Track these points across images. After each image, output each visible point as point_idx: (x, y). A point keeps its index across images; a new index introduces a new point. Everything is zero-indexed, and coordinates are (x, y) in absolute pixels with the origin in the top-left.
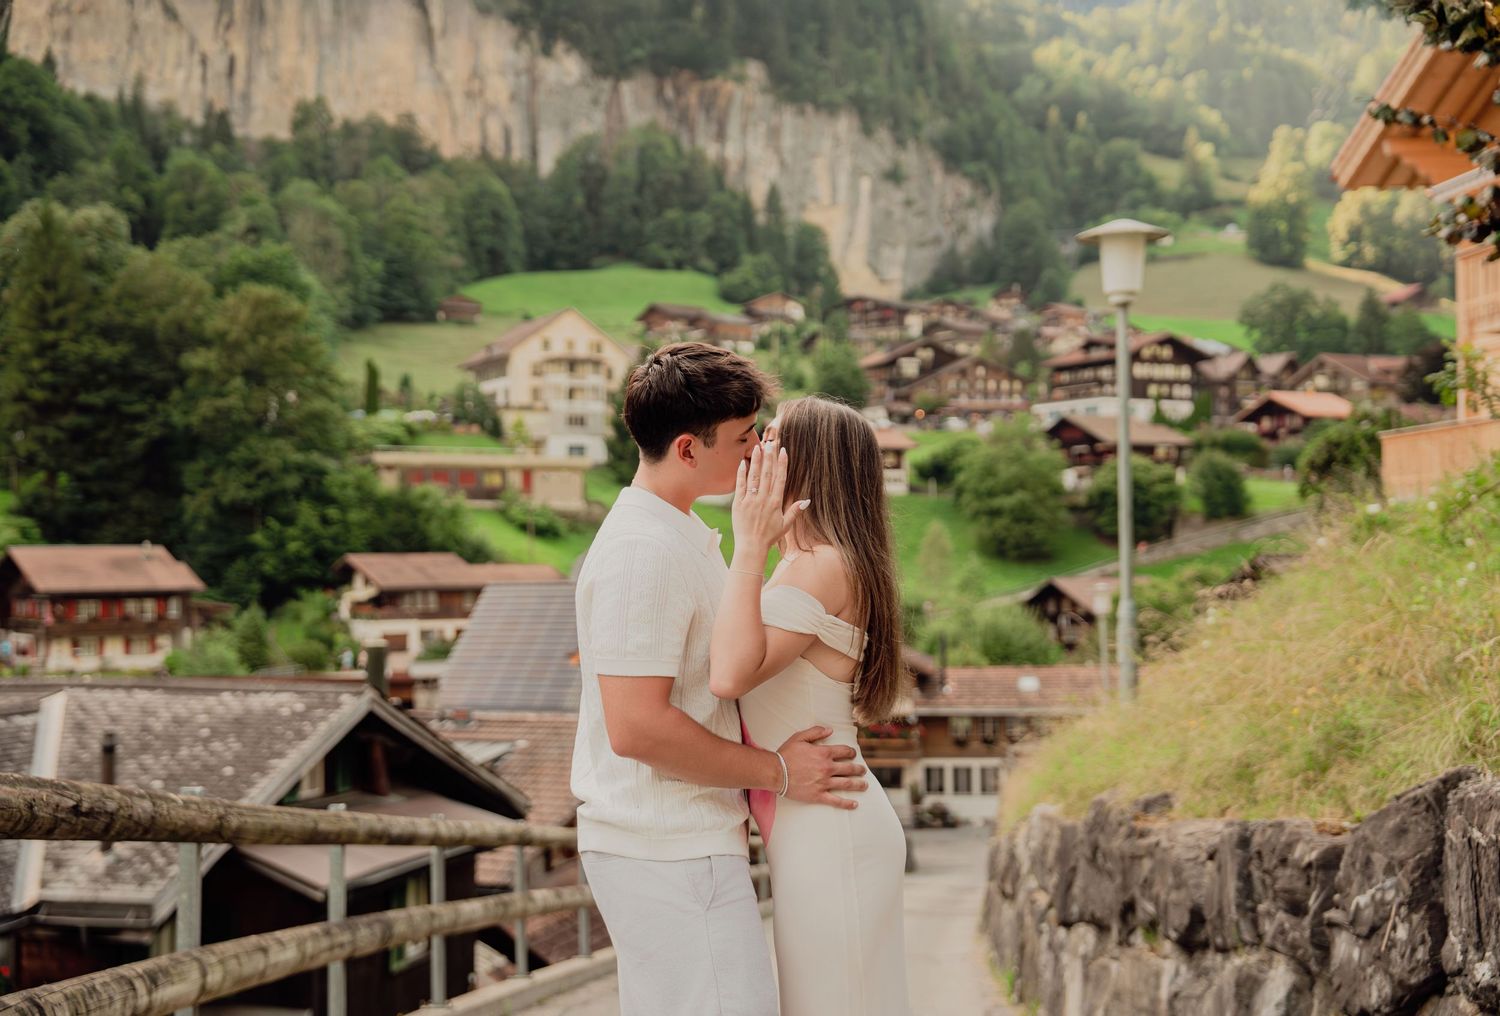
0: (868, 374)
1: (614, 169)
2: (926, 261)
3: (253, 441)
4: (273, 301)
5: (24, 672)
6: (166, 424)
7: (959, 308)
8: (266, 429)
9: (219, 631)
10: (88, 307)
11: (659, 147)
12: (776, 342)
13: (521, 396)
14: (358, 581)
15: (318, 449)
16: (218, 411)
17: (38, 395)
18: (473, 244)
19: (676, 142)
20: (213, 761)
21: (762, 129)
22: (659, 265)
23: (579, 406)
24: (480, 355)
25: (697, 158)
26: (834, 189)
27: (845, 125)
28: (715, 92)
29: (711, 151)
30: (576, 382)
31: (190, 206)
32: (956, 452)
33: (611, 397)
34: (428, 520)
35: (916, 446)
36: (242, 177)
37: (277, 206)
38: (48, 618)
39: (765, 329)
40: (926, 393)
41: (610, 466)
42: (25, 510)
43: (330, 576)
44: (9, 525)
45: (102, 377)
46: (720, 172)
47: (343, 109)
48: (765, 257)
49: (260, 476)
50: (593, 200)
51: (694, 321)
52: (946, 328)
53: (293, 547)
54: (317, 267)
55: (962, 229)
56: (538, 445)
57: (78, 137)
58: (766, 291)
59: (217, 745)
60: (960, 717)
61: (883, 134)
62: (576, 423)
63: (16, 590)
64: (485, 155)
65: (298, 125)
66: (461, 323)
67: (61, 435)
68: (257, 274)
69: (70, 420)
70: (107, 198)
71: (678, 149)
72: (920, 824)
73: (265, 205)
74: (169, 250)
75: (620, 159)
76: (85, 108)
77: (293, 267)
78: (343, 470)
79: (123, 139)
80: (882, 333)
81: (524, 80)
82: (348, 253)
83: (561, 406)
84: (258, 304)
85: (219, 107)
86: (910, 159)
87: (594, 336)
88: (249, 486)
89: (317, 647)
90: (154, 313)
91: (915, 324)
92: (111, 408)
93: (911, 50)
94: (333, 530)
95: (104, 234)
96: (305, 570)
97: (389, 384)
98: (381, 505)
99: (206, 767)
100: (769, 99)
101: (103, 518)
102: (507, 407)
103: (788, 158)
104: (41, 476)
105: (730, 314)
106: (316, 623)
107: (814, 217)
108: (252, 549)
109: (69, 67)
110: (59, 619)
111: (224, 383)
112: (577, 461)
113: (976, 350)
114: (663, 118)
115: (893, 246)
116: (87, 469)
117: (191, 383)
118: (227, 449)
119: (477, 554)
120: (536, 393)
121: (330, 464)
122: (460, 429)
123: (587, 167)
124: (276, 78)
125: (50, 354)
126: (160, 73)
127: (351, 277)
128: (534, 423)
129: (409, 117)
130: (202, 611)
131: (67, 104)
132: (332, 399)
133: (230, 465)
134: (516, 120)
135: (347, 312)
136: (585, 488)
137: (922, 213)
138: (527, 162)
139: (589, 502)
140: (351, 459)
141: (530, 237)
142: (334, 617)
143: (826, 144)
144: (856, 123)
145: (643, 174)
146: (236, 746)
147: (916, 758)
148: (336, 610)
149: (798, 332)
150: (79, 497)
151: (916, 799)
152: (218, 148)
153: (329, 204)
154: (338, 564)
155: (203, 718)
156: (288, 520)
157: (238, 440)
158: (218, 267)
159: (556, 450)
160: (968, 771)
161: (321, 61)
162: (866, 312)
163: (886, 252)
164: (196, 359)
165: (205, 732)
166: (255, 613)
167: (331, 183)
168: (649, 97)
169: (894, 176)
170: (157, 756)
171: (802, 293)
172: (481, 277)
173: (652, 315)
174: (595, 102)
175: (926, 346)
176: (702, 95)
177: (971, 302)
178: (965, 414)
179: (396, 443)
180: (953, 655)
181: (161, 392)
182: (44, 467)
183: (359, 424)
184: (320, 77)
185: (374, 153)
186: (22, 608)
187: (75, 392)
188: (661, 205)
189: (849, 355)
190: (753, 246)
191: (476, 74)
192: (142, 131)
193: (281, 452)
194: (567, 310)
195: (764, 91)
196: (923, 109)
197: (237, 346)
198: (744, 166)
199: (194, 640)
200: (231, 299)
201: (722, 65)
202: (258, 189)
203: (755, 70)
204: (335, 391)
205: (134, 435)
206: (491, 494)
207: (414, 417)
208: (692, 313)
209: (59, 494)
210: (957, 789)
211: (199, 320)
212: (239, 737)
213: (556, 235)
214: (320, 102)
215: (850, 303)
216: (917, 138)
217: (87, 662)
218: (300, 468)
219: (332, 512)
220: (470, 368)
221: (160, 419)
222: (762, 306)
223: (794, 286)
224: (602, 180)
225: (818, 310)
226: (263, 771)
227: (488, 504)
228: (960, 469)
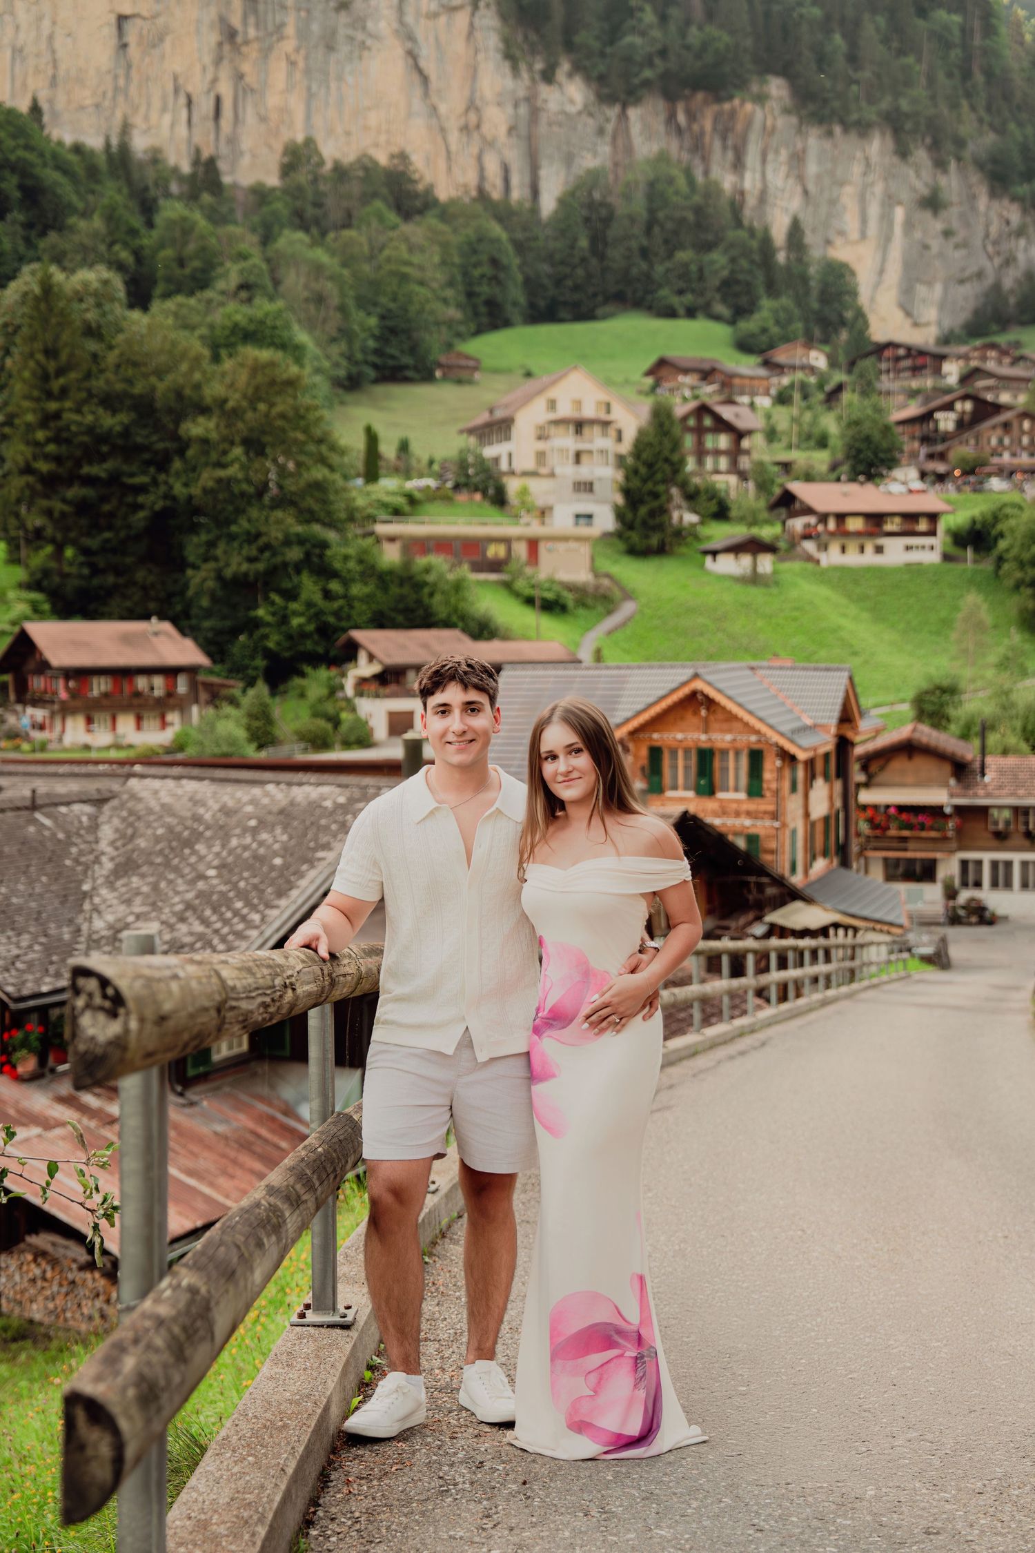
0: (900, 429)
1: (621, 208)
2: (967, 298)
3: (254, 513)
4: (272, 364)
5: (43, 747)
6: (168, 496)
7: (1004, 353)
8: (266, 499)
9: (228, 709)
10: (88, 376)
11: (671, 181)
12: (797, 396)
13: (525, 461)
14: (362, 657)
15: (318, 521)
16: (219, 481)
17: (44, 467)
18: (470, 295)
19: (688, 173)
20: (262, 851)
21: (784, 155)
22: (670, 313)
23: (586, 471)
24: (484, 417)
25: (712, 191)
26: (864, 221)
27: (877, 146)
28: (733, 114)
29: (727, 182)
30: (582, 446)
31: (181, 262)
32: (996, 517)
33: (620, 459)
34: (431, 595)
35: (952, 512)
36: (231, 228)
37: (268, 261)
38: (63, 695)
39: (786, 381)
40: (964, 450)
41: (619, 535)
42: (34, 585)
43: (333, 653)
44: (20, 600)
45: (105, 449)
46: (736, 207)
47: (333, 150)
48: (786, 301)
49: (262, 550)
50: (599, 242)
51: (707, 374)
52: (990, 375)
53: (296, 622)
54: (310, 325)
55: (1009, 261)
56: (544, 513)
57: (66, 190)
58: (787, 339)
59: (264, 836)
60: (1000, 807)
61: (921, 155)
62: (585, 490)
63: (31, 665)
64: (482, 195)
65: (287, 170)
66: (460, 382)
67: (66, 508)
68: (251, 335)
69: (75, 492)
70: (100, 259)
71: (691, 182)
72: (954, 920)
73: (257, 260)
74: (163, 310)
75: (627, 197)
76: (73, 158)
77: (287, 326)
78: (346, 542)
79: (112, 193)
80: (915, 384)
81: (523, 110)
82: (342, 309)
83: (568, 471)
84: (257, 368)
85: (206, 154)
86: (951, 183)
87: (603, 396)
88: (251, 560)
89: (322, 724)
90: (153, 380)
91: (952, 371)
92: (114, 479)
93: (956, 54)
94: (336, 605)
95: (101, 297)
96: (309, 645)
97: (388, 450)
98: (384, 578)
99: (256, 857)
100: (794, 120)
101: (110, 592)
102: (512, 473)
103: (811, 187)
104: (49, 549)
105: (747, 365)
106: (320, 700)
107: (841, 253)
108: (257, 623)
109: (55, 115)
110: (74, 694)
111: (225, 453)
112: (584, 531)
113: (1022, 399)
114: (674, 147)
115: (930, 284)
116: (93, 543)
117: (190, 453)
118: (228, 522)
119: (483, 630)
120: (541, 456)
121: (331, 536)
122: (462, 497)
123: (591, 205)
124: (263, 119)
125: (52, 425)
126: (146, 118)
127: (345, 333)
128: (539, 490)
129: (403, 157)
130: (208, 686)
131: (55, 156)
132: (332, 468)
133: (232, 537)
134: (515, 156)
135: (342, 373)
136: (593, 559)
137: (964, 245)
138: (527, 205)
139: (597, 575)
140: (353, 530)
141: (531, 285)
142: (340, 694)
143: (857, 169)
144: (890, 143)
145: (652, 211)
146: (285, 838)
147: (952, 852)
148: (342, 687)
149: (821, 386)
150: (86, 571)
151: (951, 894)
152: (206, 198)
153: (321, 255)
154: (343, 639)
155: (249, 809)
156: (291, 595)
157: (239, 511)
158: (212, 327)
159: (562, 520)
160: (1008, 864)
161: (310, 96)
162: (898, 359)
163: (921, 290)
164: (197, 428)
165: (253, 823)
166: (262, 688)
167: (324, 234)
168: (659, 125)
169: (932, 203)
170: (210, 847)
171: (826, 341)
172: (478, 332)
173: (662, 368)
174: (601, 132)
175: (965, 397)
176: (716, 120)
177: (1018, 345)
178: (1008, 473)
179: (397, 512)
180: (993, 739)
181: (162, 463)
182: (53, 541)
183: (360, 493)
184: (308, 117)
185: (366, 198)
186: (37, 683)
187: (78, 464)
188: (672, 246)
189: (878, 410)
190: (772, 289)
191: (472, 106)
192: (129, 182)
193: (284, 523)
194: (575, 368)
195: (786, 111)
196: (967, 124)
197: (236, 413)
198: (763, 197)
199: (201, 717)
200: (228, 364)
201: (742, 84)
202: (249, 242)
203: (777, 87)
204: (334, 459)
205: (137, 507)
206: (496, 566)
207: (412, 485)
208: (707, 366)
209: (67, 569)
210: (995, 884)
211: (197, 387)
212: (285, 828)
213: (558, 282)
214: (309, 142)
215: (881, 349)
216: (959, 159)
217: (101, 737)
218: (301, 541)
219: (335, 586)
220: (471, 431)
221: (163, 489)
222: (781, 356)
223: (817, 332)
224: (608, 220)
225: (842, 359)
226: (312, 863)
227: (493, 577)
228: (1001, 535)
